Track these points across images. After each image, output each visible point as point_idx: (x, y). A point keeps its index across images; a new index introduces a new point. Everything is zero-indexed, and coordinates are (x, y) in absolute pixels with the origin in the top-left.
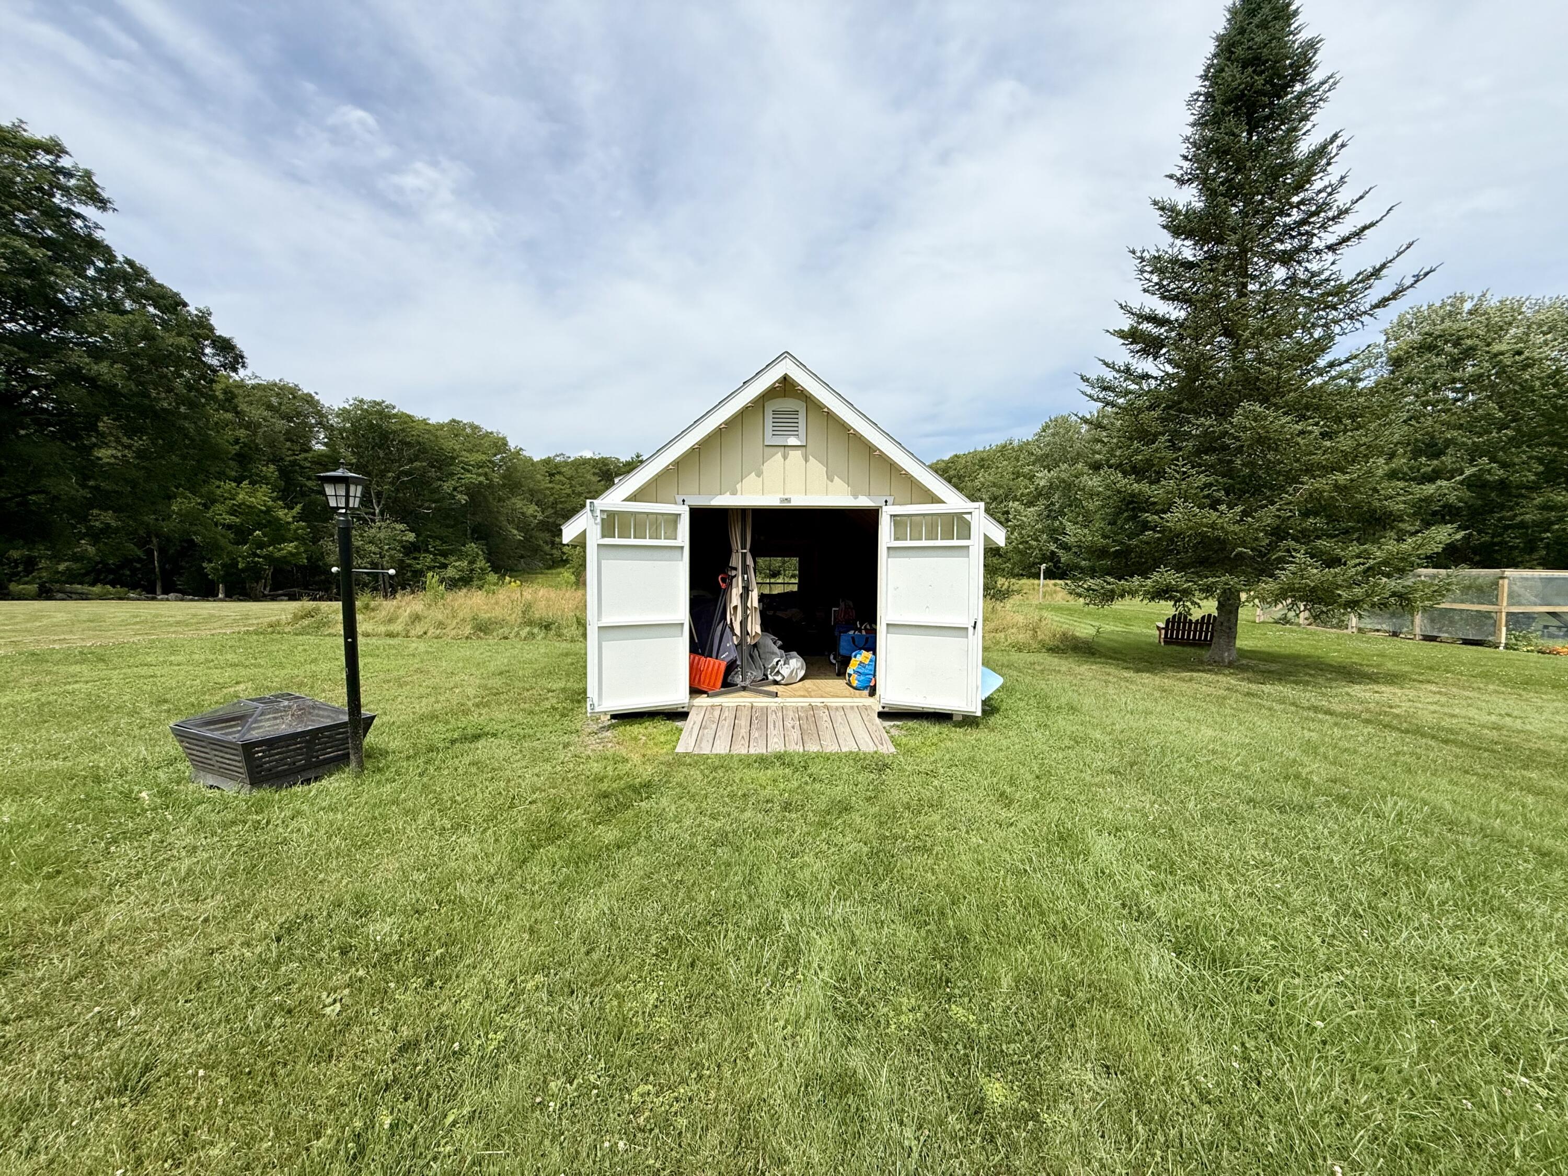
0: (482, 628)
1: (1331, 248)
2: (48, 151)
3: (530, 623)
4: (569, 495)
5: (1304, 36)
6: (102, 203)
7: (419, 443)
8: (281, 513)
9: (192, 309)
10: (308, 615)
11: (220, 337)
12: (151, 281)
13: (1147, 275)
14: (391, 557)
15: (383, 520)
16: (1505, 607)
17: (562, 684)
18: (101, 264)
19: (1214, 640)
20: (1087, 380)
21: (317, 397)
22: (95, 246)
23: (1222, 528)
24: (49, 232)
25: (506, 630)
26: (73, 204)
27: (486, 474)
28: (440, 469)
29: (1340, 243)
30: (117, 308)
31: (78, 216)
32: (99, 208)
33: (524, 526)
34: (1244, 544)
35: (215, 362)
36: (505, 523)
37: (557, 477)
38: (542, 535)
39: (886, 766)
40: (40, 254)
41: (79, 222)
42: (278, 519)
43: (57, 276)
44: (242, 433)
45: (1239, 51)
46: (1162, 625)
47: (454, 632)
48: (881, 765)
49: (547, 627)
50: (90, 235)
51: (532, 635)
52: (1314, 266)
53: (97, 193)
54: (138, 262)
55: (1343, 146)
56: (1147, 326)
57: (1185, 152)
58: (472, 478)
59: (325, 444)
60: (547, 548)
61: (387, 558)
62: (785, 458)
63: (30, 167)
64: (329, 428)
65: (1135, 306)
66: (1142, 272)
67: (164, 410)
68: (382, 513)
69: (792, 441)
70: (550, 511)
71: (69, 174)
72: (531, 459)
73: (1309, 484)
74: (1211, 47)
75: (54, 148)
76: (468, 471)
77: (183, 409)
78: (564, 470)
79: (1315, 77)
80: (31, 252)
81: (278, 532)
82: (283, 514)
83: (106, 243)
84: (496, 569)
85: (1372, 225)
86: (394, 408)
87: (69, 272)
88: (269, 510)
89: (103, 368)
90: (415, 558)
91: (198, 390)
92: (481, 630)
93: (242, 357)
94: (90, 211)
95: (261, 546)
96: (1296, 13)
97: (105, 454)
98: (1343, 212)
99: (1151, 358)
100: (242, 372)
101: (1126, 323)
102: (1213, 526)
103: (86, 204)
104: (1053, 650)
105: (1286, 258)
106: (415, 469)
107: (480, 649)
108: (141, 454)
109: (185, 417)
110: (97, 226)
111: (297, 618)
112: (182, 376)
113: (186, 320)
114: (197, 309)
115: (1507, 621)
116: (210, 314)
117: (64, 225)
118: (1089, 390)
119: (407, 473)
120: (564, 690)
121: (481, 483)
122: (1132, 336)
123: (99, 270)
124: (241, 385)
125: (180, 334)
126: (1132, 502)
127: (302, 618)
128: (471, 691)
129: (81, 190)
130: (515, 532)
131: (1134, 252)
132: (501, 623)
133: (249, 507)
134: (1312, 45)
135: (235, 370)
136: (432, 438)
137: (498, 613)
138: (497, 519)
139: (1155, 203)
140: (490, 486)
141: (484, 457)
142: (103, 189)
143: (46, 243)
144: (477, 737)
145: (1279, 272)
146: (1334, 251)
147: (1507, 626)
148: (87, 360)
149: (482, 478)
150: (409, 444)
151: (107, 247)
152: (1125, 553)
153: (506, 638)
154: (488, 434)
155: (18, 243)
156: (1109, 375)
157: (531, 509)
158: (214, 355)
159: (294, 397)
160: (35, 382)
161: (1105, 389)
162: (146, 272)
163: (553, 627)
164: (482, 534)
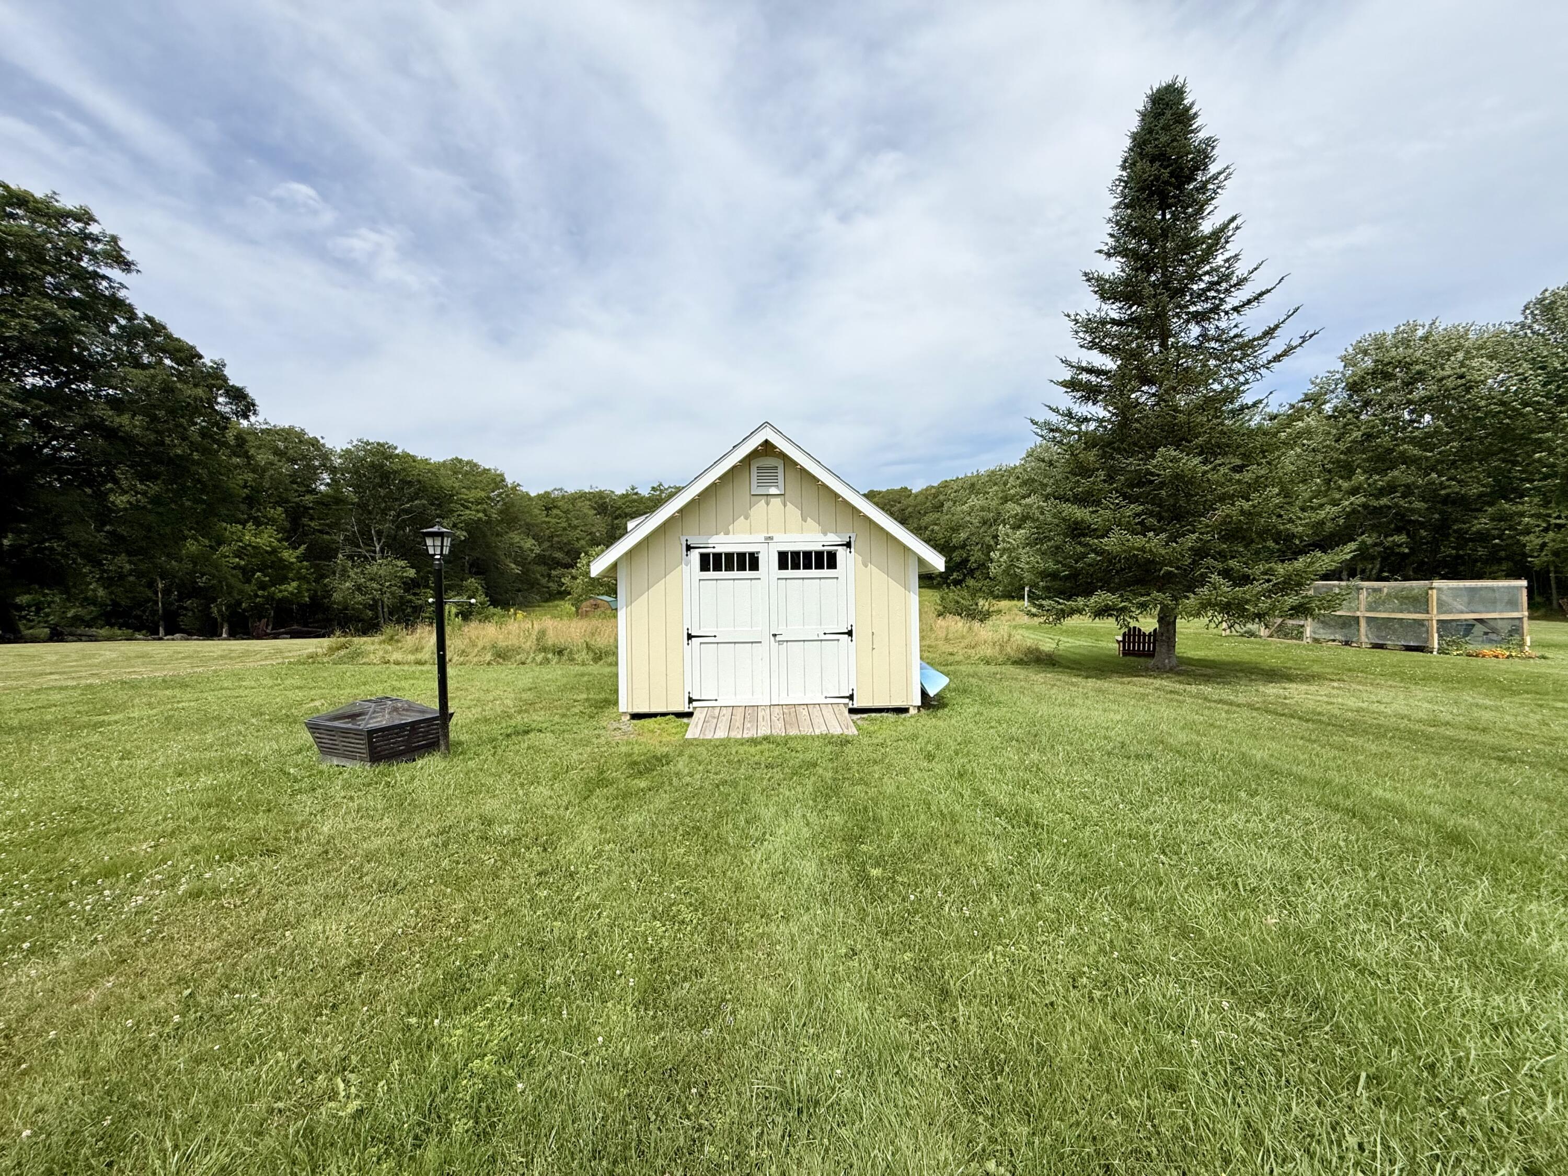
0: (502, 655)
1: (1236, 309)
2: (78, 219)
3: (544, 649)
4: (565, 529)
5: (1202, 135)
6: (127, 266)
7: (419, 482)
8: (285, 554)
9: (207, 360)
10: (343, 646)
11: (233, 386)
12: (169, 337)
13: (1081, 335)
14: (392, 593)
15: (383, 557)
16: (1435, 616)
17: (584, 696)
18: (123, 322)
19: (1157, 648)
20: (1036, 423)
21: (322, 441)
22: (117, 304)
23: (1151, 551)
24: (76, 294)
25: (521, 657)
26: (99, 267)
27: (484, 511)
28: (440, 506)
29: (1243, 306)
30: (136, 363)
31: (104, 277)
32: (123, 270)
33: (520, 558)
34: (1170, 564)
35: (227, 409)
36: (503, 557)
37: (555, 511)
38: (539, 568)
39: (848, 742)
40: (68, 315)
41: (105, 283)
42: (281, 560)
43: (84, 334)
44: (249, 476)
45: (1149, 149)
46: (1120, 638)
47: (475, 659)
48: (845, 741)
49: (560, 653)
50: (113, 295)
51: (548, 661)
52: (1223, 324)
53: (122, 256)
54: (158, 318)
55: (1237, 228)
56: (1084, 377)
57: (1110, 231)
58: (469, 514)
59: (328, 485)
60: (544, 581)
61: (388, 595)
62: (768, 504)
63: (61, 234)
64: (333, 470)
65: (1074, 360)
66: (1077, 332)
67: (178, 456)
68: (382, 550)
69: (773, 491)
70: (546, 545)
71: (96, 240)
72: (527, 494)
73: (1222, 511)
74: (1127, 143)
75: (85, 217)
76: (467, 508)
77: (196, 456)
78: (560, 504)
79: (1213, 169)
80: (60, 313)
81: (280, 572)
82: (289, 555)
83: (128, 301)
84: (495, 603)
85: (1268, 291)
86: (396, 448)
87: (94, 330)
88: (274, 551)
89: (125, 419)
90: (414, 594)
91: (211, 437)
92: (499, 656)
93: (254, 405)
94: (115, 274)
95: (263, 586)
96: (1195, 115)
97: (120, 500)
98: (1241, 282)
99: (1090, 403)
100: (253, 419)
101: (1067, 375)
102: (1143, 550)
103: (112, 267)
104: (1018, 662)
105: (1199, 317)
106: (416, 506)
107: (504, 672)
108: (156, 500)
109: (198, 463)
110: (123, 286)
111: (332, 650)
112: (196, 424)
113: (202, 372)
114: (212, 361)
115: (1438, 629)
116: (224, 366)
117: (89, 286)
118: (1039, 431)
119: (406, 511)
120: (587, 700)
121: (480, 519)
122: (1072, 385)
123: (120, 327)
124: (252, 432)
125: (196, 385)
126: (1076, 529)
127: (338, 649)
128: (509, 702)
129: (106, 254)
130: (513, 566)
131: (1069, 316)
132: (517, 650)
133: (254, 547)
134: (1210, 142)
135: (246, 417)
136: (433, 477)
137: (513, 641)
138: (495, 554)
139: (1086, 274)
140: (488, 522)
141: (483, 494)
142: (128, 252)
143: (74, 303)
144: (527, 732)
145: (1195, 330)
146: (1238, 312)
147: (1438, 632)
148: (110, 413)
149: (481, 515)
150: (410, 484)
151: (130, 305)
152: (1074, 575)
153: (523, 663)
154: (486, 471)
155: (49, 305)
156: (1055, 419)
157: (529, 543)
158: (227, 404)
159: (300, 441)
160: (58, 433)
161: (1052, 430)
162: (164, 328)
163: (566, 652)
164: (479, 569)
